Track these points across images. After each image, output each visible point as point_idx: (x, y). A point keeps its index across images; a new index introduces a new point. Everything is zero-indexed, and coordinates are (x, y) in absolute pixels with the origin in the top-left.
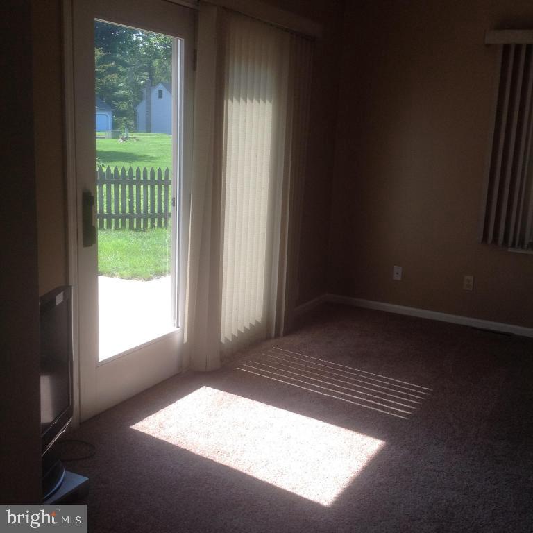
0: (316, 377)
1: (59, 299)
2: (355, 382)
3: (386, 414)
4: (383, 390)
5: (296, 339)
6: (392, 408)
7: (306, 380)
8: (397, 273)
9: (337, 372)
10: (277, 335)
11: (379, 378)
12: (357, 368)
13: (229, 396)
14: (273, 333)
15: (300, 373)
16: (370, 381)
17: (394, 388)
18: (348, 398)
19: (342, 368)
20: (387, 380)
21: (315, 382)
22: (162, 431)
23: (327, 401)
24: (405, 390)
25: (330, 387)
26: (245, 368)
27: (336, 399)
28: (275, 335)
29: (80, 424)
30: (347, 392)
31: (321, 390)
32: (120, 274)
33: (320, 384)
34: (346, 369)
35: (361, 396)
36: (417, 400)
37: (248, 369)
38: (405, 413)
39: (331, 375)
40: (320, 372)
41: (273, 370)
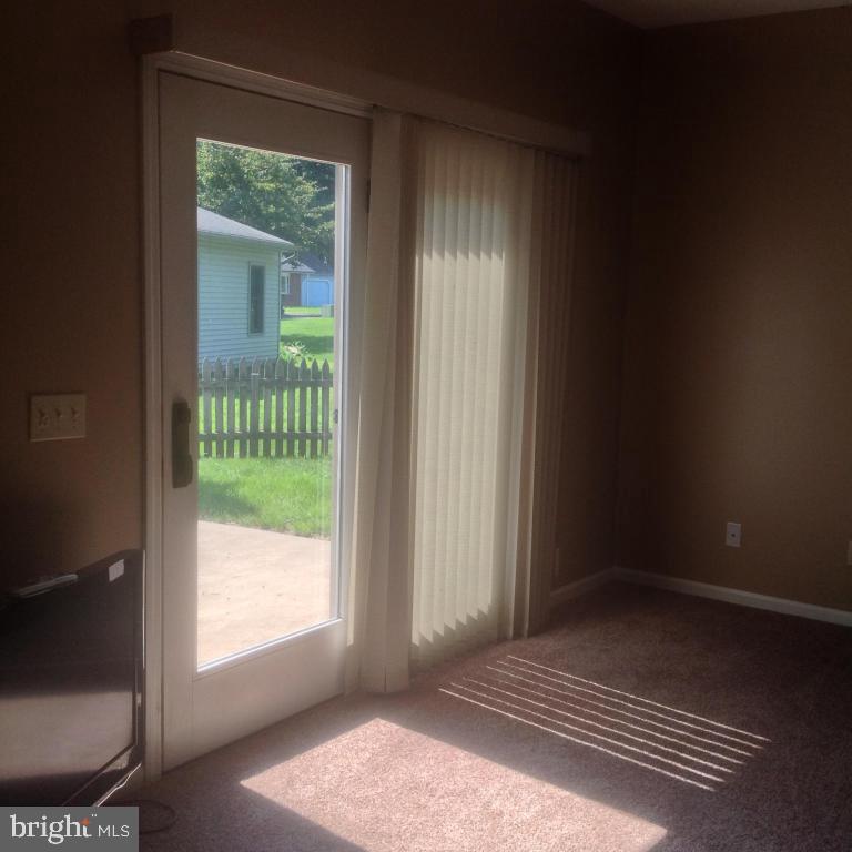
0: (569, 709)
1: (116, 571)
2: (636, 722)
3: (678, 781)
4: (682, 738)
5: (549, 644)
6: (690, 770)
7: (551, 714)
8: (733, 534)
9: (607, 702)
10: (518, 635)
11: (680, 717)
12: (643, 696)
13: (414, 736)
14: (511, 632)
15: (544, 700)
16: (662, 721)
17: (703, 734)
18: (617, 749)
19: (618, 696)
20: (693, 721)
21: (566, 719)
22: (290, 791)
23: (580, 754)
24: (719, 739)
25: (589, 728)
26: (452, 689)
27: (595, 750)
28: (514, 634)
29: (164, 773)
30: (619, 738)
31: (572, 733)
32: (296, 527)
33: (573, 722)
34: (625, 699)
35: (642, 746)
36: (739, 757)
37: (458, 691)
38: (712, 781)
39: (596, 708)
40: (578, 702)
41: (499, 695)
